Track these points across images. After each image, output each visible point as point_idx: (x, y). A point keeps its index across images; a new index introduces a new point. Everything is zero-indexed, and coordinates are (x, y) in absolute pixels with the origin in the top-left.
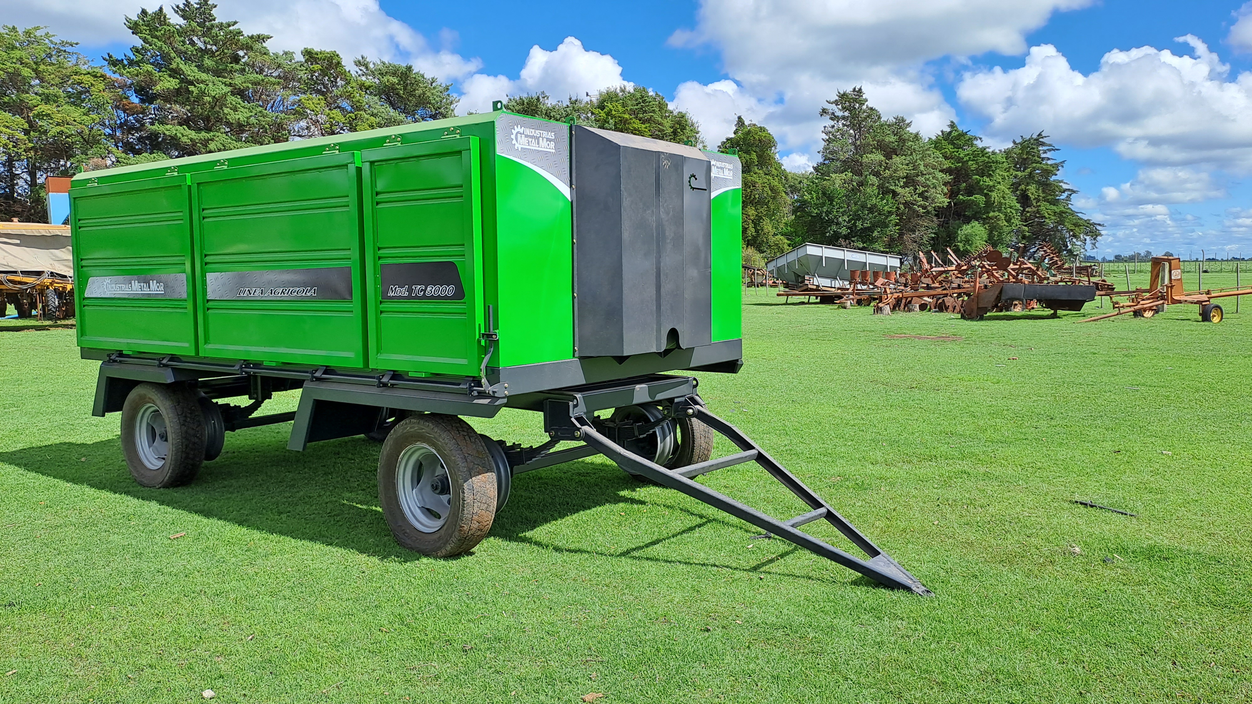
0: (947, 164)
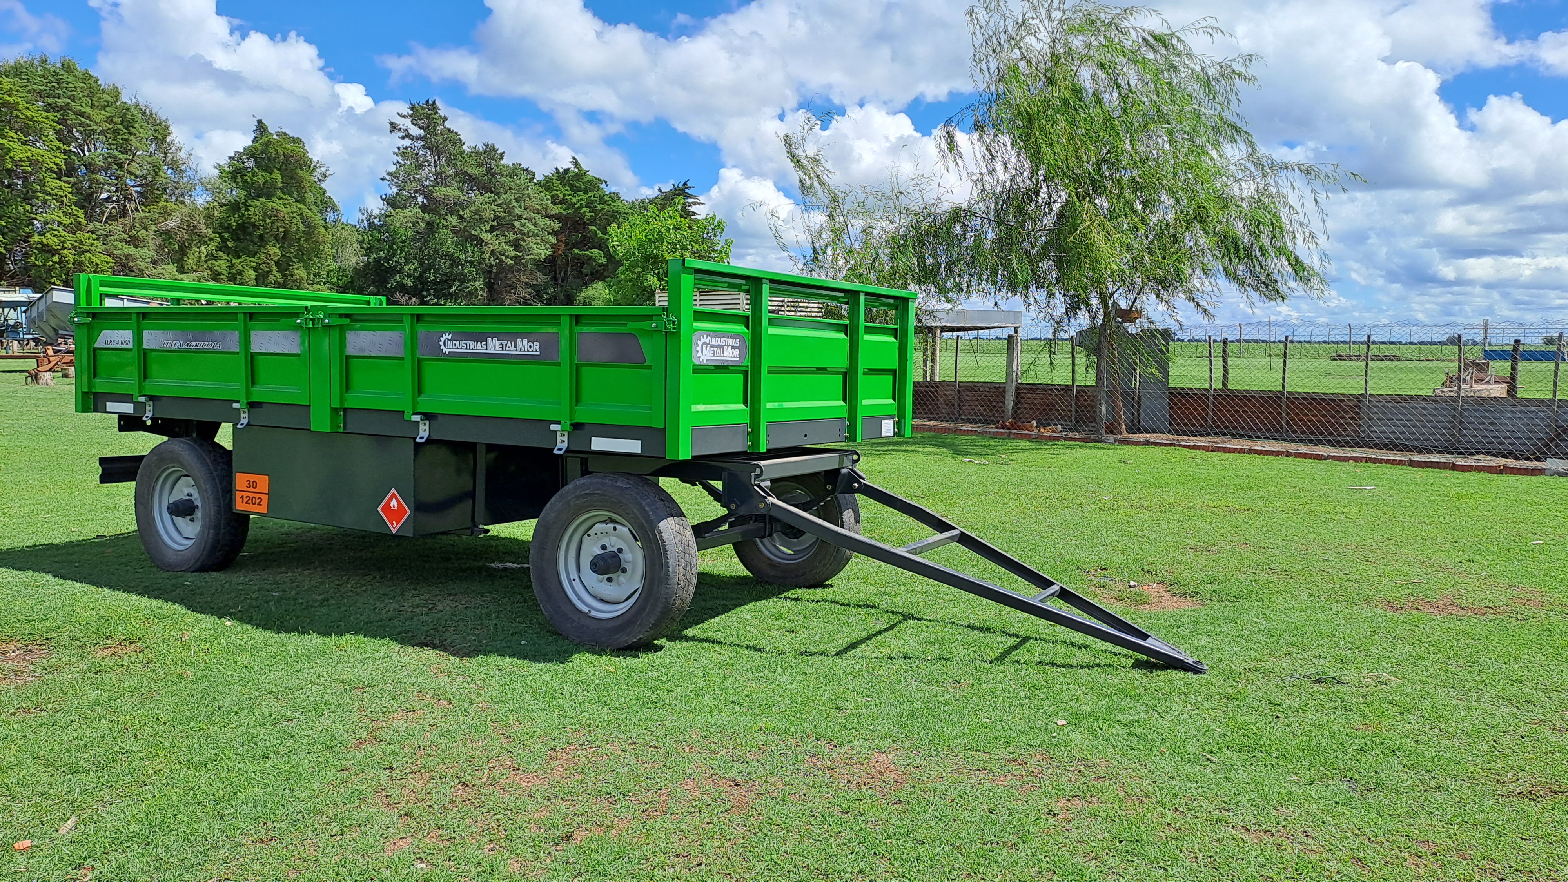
0: (555, 210)
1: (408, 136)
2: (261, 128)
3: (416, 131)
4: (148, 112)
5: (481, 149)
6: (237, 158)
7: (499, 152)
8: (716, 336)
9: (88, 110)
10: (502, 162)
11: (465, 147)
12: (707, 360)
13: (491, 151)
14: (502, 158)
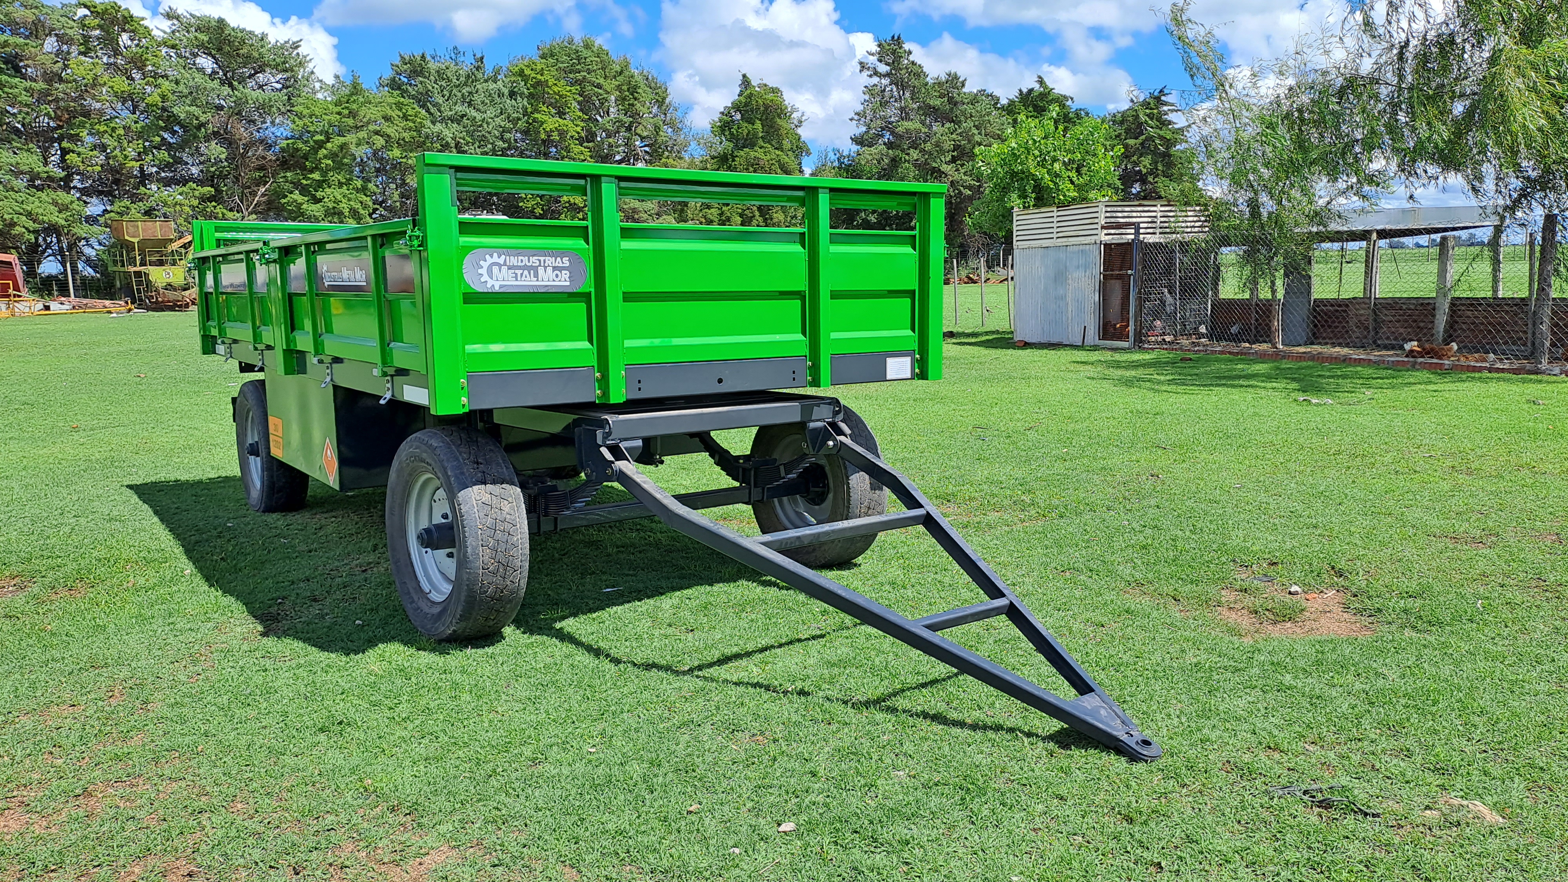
1: (876, 73)
2: (746, 82)
3: (883, 68)
4: (650, 77)
5: (944, 79)
6: (726, 113)
7: (960, 80)
8: (518, 255)
9: (601, 81)
10: (964, 90)
11: (928, 79)
12: (501, 287)
13: (954, 81)
14: (963, 85)
